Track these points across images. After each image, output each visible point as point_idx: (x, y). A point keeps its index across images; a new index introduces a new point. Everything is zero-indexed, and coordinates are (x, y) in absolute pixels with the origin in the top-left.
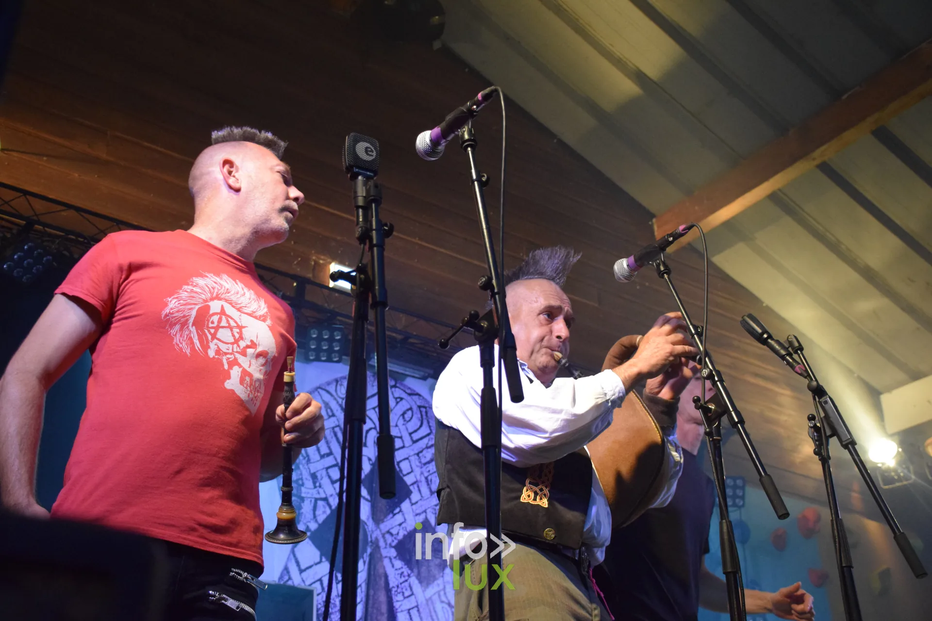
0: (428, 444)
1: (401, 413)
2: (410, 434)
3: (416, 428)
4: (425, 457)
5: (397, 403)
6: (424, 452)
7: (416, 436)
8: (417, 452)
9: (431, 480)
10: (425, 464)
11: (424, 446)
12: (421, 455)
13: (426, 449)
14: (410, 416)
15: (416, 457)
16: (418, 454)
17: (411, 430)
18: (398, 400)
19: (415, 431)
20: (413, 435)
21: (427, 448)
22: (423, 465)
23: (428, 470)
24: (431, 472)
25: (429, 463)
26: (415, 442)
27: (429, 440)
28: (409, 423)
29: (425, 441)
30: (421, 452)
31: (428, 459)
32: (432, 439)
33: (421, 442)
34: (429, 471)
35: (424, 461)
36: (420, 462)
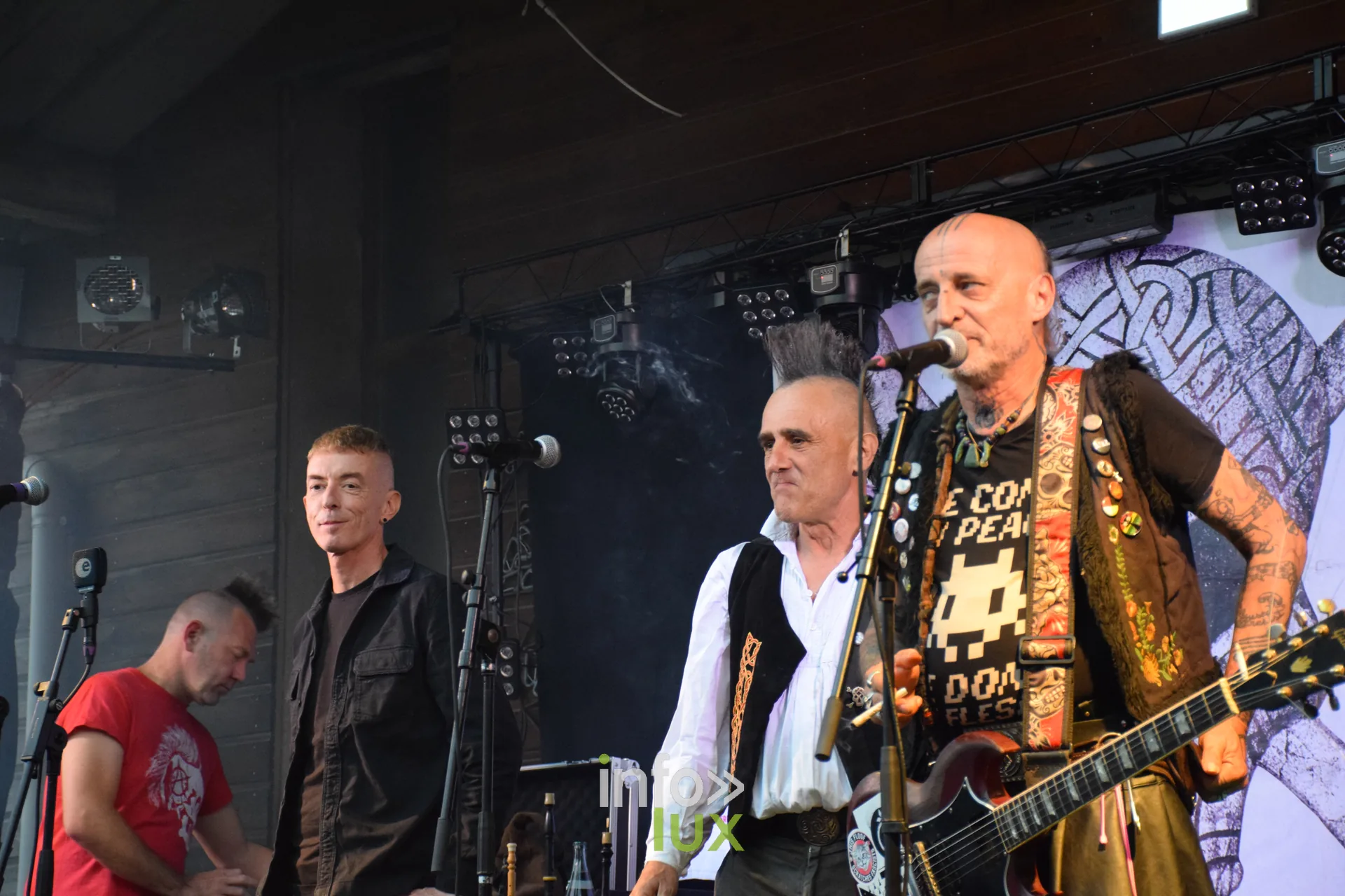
0: (1202, 355)
1: (1151, 313)
2: (1171, 348)
3: (1177, 334)
4: (1202, 383)
5: (1142, 296)
6: (1199, 373)
7: (1180, 349)
8: (1186, 380)
9: (1219, 423)
10: (1203, 398)
11: (1197, 364)
12: (1194, 382)
13: (1202, 368)
14: (1166, 312)
15: (1187, 390)
16: (1188, 384)
17: (1170, 341)
18: (1142, 290)
19: (1178, 339)
20: (1175, 350)
21: (1204, 361)
22: (1200, 402)
23: (1210, 405)
24: (1216, 410)
25: (1210, 390)
26: (1180, 360)
27: (1205, 347)
28: (1166, 326)
29: (1198, 350)
30: (1192, 377)
31: (1207, 385)
32: (1214, 339)
33: (1190, 356)
34: (1213, 407)
35: (1200, 391)
36: (1195, 397)
